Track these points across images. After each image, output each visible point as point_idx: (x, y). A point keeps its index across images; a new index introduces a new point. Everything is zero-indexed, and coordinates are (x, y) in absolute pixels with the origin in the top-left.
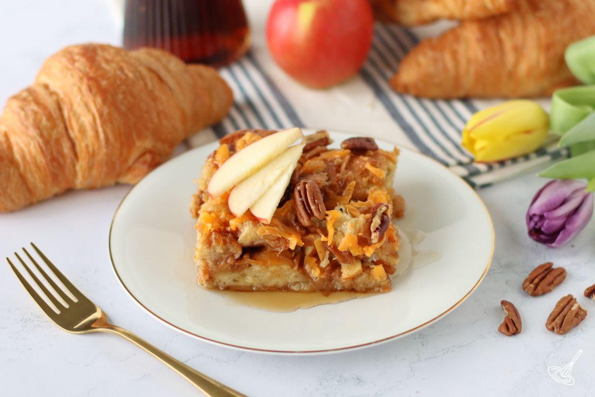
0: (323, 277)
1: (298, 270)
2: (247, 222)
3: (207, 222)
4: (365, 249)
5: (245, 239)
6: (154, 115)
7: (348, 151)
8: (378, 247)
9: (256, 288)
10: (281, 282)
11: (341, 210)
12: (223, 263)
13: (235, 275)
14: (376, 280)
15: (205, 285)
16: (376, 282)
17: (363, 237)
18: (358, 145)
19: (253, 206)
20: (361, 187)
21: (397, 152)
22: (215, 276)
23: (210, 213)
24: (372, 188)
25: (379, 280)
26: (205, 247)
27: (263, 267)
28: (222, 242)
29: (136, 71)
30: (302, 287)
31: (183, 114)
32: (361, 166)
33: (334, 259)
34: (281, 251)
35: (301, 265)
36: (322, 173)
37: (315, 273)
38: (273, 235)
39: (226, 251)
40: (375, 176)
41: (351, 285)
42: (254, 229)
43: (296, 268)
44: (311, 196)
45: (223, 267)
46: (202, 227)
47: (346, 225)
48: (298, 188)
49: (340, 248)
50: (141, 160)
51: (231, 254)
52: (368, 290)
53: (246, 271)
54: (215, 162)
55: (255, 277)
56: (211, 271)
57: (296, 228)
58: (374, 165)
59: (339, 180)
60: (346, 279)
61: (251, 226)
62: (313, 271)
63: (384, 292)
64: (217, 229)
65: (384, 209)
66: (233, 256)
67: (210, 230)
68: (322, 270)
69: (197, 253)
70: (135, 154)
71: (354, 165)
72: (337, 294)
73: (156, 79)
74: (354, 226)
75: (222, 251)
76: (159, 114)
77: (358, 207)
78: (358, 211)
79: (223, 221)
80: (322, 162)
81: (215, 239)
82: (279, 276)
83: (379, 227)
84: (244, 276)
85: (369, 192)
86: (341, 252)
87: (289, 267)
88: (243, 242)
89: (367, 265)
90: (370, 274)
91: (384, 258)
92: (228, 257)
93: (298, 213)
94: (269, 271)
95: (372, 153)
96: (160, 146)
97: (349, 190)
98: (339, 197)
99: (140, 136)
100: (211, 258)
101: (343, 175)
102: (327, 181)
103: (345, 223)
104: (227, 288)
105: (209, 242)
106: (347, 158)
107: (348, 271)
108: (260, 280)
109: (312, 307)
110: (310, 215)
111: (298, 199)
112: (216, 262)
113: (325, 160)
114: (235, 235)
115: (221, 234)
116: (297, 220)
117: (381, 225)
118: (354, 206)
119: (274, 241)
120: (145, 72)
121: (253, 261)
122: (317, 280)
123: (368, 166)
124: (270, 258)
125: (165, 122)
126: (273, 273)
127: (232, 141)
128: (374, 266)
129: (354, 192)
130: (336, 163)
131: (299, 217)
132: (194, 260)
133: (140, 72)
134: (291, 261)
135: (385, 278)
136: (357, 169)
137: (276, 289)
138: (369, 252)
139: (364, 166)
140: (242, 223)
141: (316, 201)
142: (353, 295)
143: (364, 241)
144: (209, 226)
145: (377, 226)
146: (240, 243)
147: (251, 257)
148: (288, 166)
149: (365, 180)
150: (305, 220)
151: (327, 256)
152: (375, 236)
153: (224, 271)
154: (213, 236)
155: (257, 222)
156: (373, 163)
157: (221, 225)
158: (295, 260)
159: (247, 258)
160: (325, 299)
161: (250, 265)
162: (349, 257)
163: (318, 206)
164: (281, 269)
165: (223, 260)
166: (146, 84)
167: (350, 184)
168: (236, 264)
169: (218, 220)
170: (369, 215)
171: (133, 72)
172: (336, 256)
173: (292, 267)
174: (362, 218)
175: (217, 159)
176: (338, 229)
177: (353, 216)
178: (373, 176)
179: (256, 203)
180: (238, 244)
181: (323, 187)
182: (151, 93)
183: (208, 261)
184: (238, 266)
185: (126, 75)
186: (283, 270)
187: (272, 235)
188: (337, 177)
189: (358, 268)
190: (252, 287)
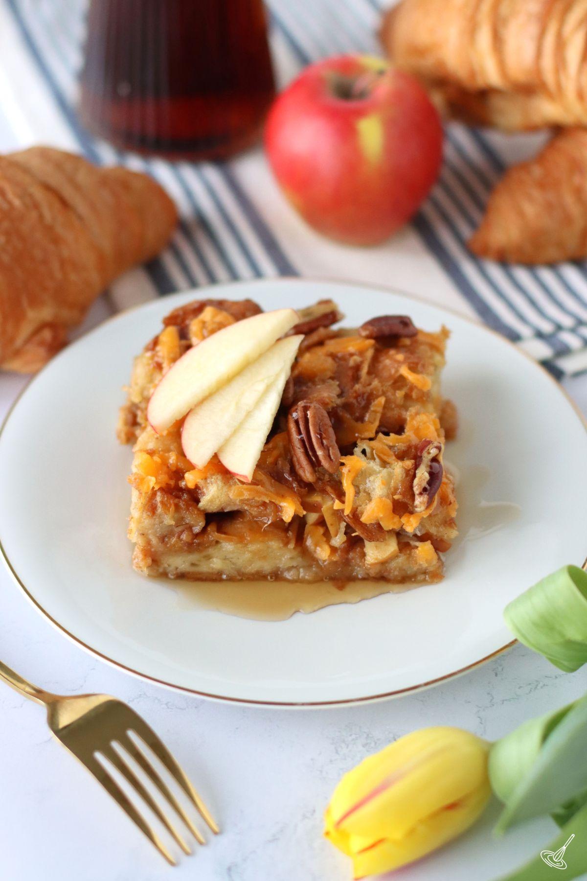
0: (335, 558)
1: (294, 548)
2: (214, 477)
3: (148, 474)
4: (404, 520)
5: (210, 504)
6: (55, 266)
7: (372, 342)
8: (425, 516)
9: (228, 576)
10: (267, 567)
11: (364, 452)
12: (175, 539)
13: (194, 557)
14: (420, 565)
15: (146, 571)
16: (420, 567)
17: (400, 501)
18: (386, 330)
19: (221, 448)
20: (393, 406)
21: (445, 333)
22: (162, 559)
23: (151, 453)
24: (413, 410)
25: (425, 565)
26: (145, 515)
27: (239, 545)
28: (172, 508)
29: (24, 194)
30: (301, 575)
31: (101, 258)
32: (393, 371)
33: (353, 535)
34: (269, 523)
35: (300, 539)
36: (330, 381)
37: (323, 553)
38: (257, 499)
39: (180, 521)
40: (416, 387)
41: (380, 571)
42: (225, 489)
43: (292, 546)
44: (315, 432)
45: (174, 545)
46: (140, 481)
47: (374, 481)
48: (295, 415)
49: (363, 519)
50: (37, 338)
51: (188, 526)
52: (406, 579)
53: (211, 551)
54: (156, 359)
55: (225, 559)
56: (156, 552)
57: (292, 484)
58: (413, 368)
59: (358, 396)
60: (372, 565)
61: (220, 483)
62: (319, 549)
63: (432, 583)
64: (164, 485)
65: (434, 452)
66: (190, 528)
67: (153, 488)
68: (334, 550)
69: (133, 526)
70: (26, 330)
71: (381, 366)
72: (359, 585)
73: (57, 205)
74: (386, 483)
75: (173, 523)
76: (63, 263)
77: (391, 444)
78: (392, 453)
79: (174, 469)
80: (330, 360)
81: (162, 502)
82: (264, 558)
83: (427, 486)
84: (208, 558)
85: (407, 415)
86: (366, 525)
87: (281, 545)
88: (207, 507)
89: (406, 540)
90: (410, 554)
91: (433, 530)
92: (184, 531)
93: (295, 459)
94: (248, 551)
95: (407, 342)
96: (66, 314)
97: (375, 412)
98: (359, 425)
99: (35, 302)
100: (156, 531)
101: (364, 386)
102: (340, 396)
103: (372, 478)
104: (182, 576)
105: (151, 508)
106: (370, 353)
107: (376, 552)
108: (233, 564)
109: (317, 610)
110: (315, 464)
111: (295, 437)
112: (163, 539)
113: (333, 356)
114: (194, 495)
115: (171, 494)
116: (293, 471)
117: (430, 483)
118: (384, 443)
119: (258, 507)
120: (39, 194)
121: (223, 536)
122: (325, 563)
123: (404, 371)
124: (250, 530)
125: (73, 277)
126: (254, 553)
127: (183, 320)
128: (417, 544)
129: (383, 415)
130: (351, 363)
131: (297, 467)
132: (128, 536)
133: (31, 196)
134: (283, 534)
135: (435, 562)
136: (385, 374)
137: (259, 577)
138: (411, 525)
139: (397, 371)
140: (206, 479)
141: (325, 442)
142: (384, 586)
143: (402, 507)
144: (152, 482)
145: (424, 484)
146: (202, 509)
147: (220, 530)
148: (277, 376)
149: (400, 394)
150: (306, 472)
151: (343, 529)
152: (420, 501)
153: (176, 552)
154: (159, 498)
155: (228, 476)
156: (412, 365)
157: (171, 479)
158: (290, 533)
159: (214, 532)
160: (338, 595)
161: (217, 542)
162: (377, 531)
163: (329, 450)
164: (268, 547)
165: (174, 536)
166: (41, 217)
167: (376, 402)
168: (195, 541)
169: (165, 469)
170: (409, 463)
171: (21, 197)
172: (357, 530)
173: (286, 544)
174: (398, 468)
175: (160, 354)
176: (361, 488)
177: (384, 464)
178: (412, 388)
179: (227, 442)
180: (199, 510)
181: (333, 408)
182: (49, 230)
183: (151, 537)
184: (199, 544)
185: (10, 203)
186: (270, 550)
187: (253, 498)
188: (356, 392)
189: (392, 547)
190: (221, 575)
